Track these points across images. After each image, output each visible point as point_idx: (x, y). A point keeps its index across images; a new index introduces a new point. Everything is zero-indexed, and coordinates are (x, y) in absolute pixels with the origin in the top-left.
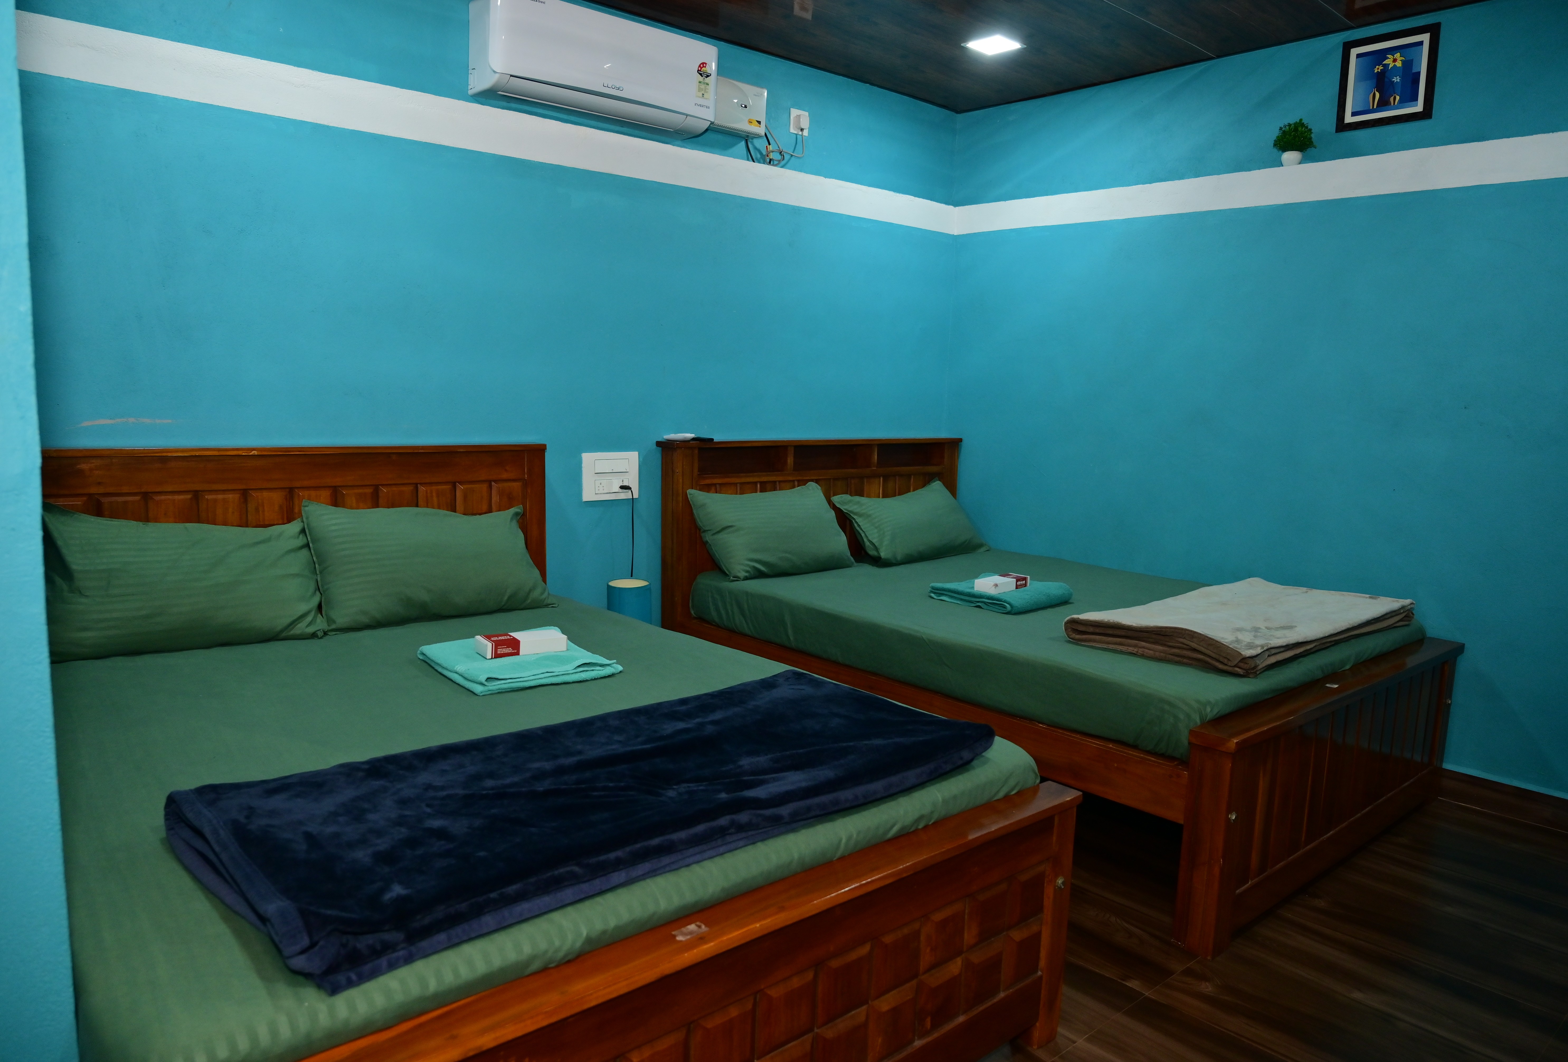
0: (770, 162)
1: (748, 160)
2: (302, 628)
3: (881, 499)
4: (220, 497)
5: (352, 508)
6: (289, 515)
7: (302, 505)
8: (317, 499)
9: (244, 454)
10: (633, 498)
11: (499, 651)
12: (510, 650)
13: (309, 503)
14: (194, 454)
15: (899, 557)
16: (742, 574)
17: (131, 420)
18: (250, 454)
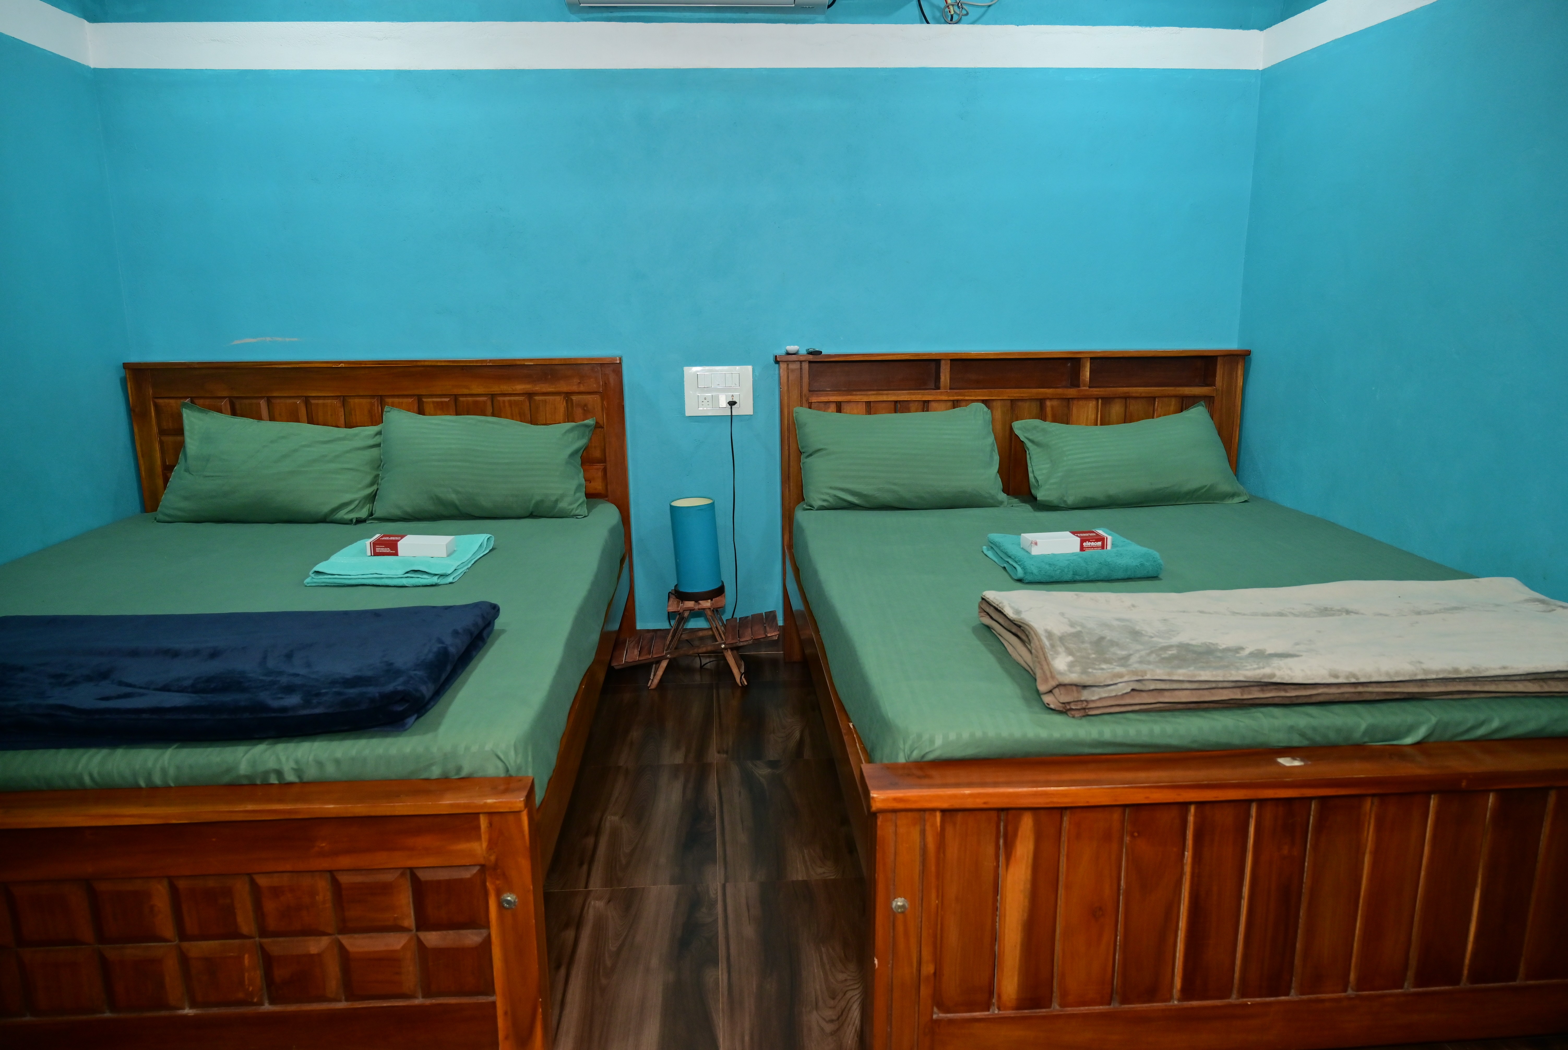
0: (952, 20)
1: (922, 23)
2: (342, 514)
3: (1099, 427)
4: (321, 401)
5: (430, 415)
6: (376, 419)
7: (385, 410)
8: (399, 406)
9: (334, 366)
10: (732, 415)
11: (378, 550)
12: (388, 550)
13: (391, 408)
14: (301, 366)
15: (1070, 500)
16: (818, 503)
17: (268, 339)
18: (339, 366)
